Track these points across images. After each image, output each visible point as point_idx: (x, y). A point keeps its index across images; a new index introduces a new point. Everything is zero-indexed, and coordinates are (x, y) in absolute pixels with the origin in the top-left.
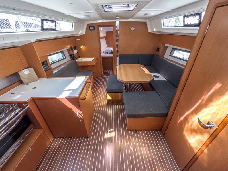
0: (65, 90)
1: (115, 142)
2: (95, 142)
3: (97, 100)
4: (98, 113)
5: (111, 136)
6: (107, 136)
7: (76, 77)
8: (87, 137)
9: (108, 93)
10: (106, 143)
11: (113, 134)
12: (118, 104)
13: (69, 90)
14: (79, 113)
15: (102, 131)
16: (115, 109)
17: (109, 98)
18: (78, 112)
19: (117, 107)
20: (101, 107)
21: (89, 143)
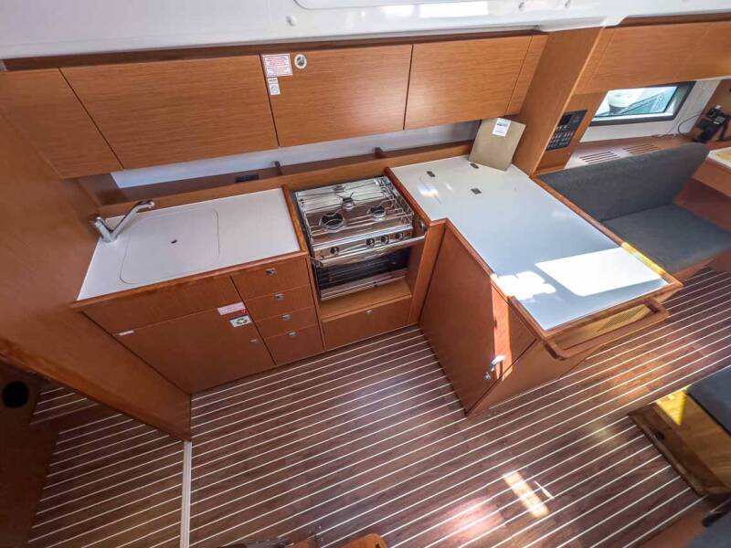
5: (522, 498)
7: (625, 244)
8: (466, 413)
9: (690, 399)
10: (486, 493)
12: (679, 467)
13: (549, 280)
14: (501, 363)
15: (515, 451)
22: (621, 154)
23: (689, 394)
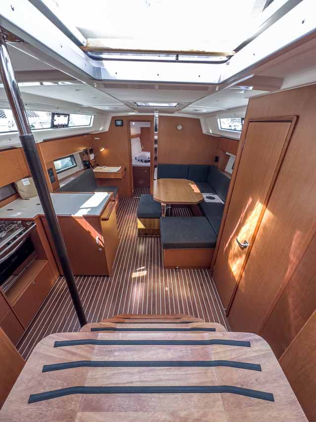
0: (81, 207)
1: (146, 282)
2: (118, 283)
3: (123, 229)
4: (124, 247)
5: (141, 275)
6: (135, 275)
7: (95, 193)
8: (108, 276)
9: (142, 219)
10: (134, 284)
11: (144, 273)
12: (154, 236)
13: (87, 208)
14: (99, 238)
15: (129, 269)
16: (149, 242)
17: (141, 225)
18: (97, 237)
19: (152, 241)
20: (129, 239)
21: (110, 283)
22: (72, 179)
23: (139, 218)
